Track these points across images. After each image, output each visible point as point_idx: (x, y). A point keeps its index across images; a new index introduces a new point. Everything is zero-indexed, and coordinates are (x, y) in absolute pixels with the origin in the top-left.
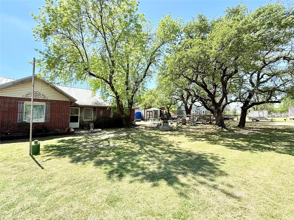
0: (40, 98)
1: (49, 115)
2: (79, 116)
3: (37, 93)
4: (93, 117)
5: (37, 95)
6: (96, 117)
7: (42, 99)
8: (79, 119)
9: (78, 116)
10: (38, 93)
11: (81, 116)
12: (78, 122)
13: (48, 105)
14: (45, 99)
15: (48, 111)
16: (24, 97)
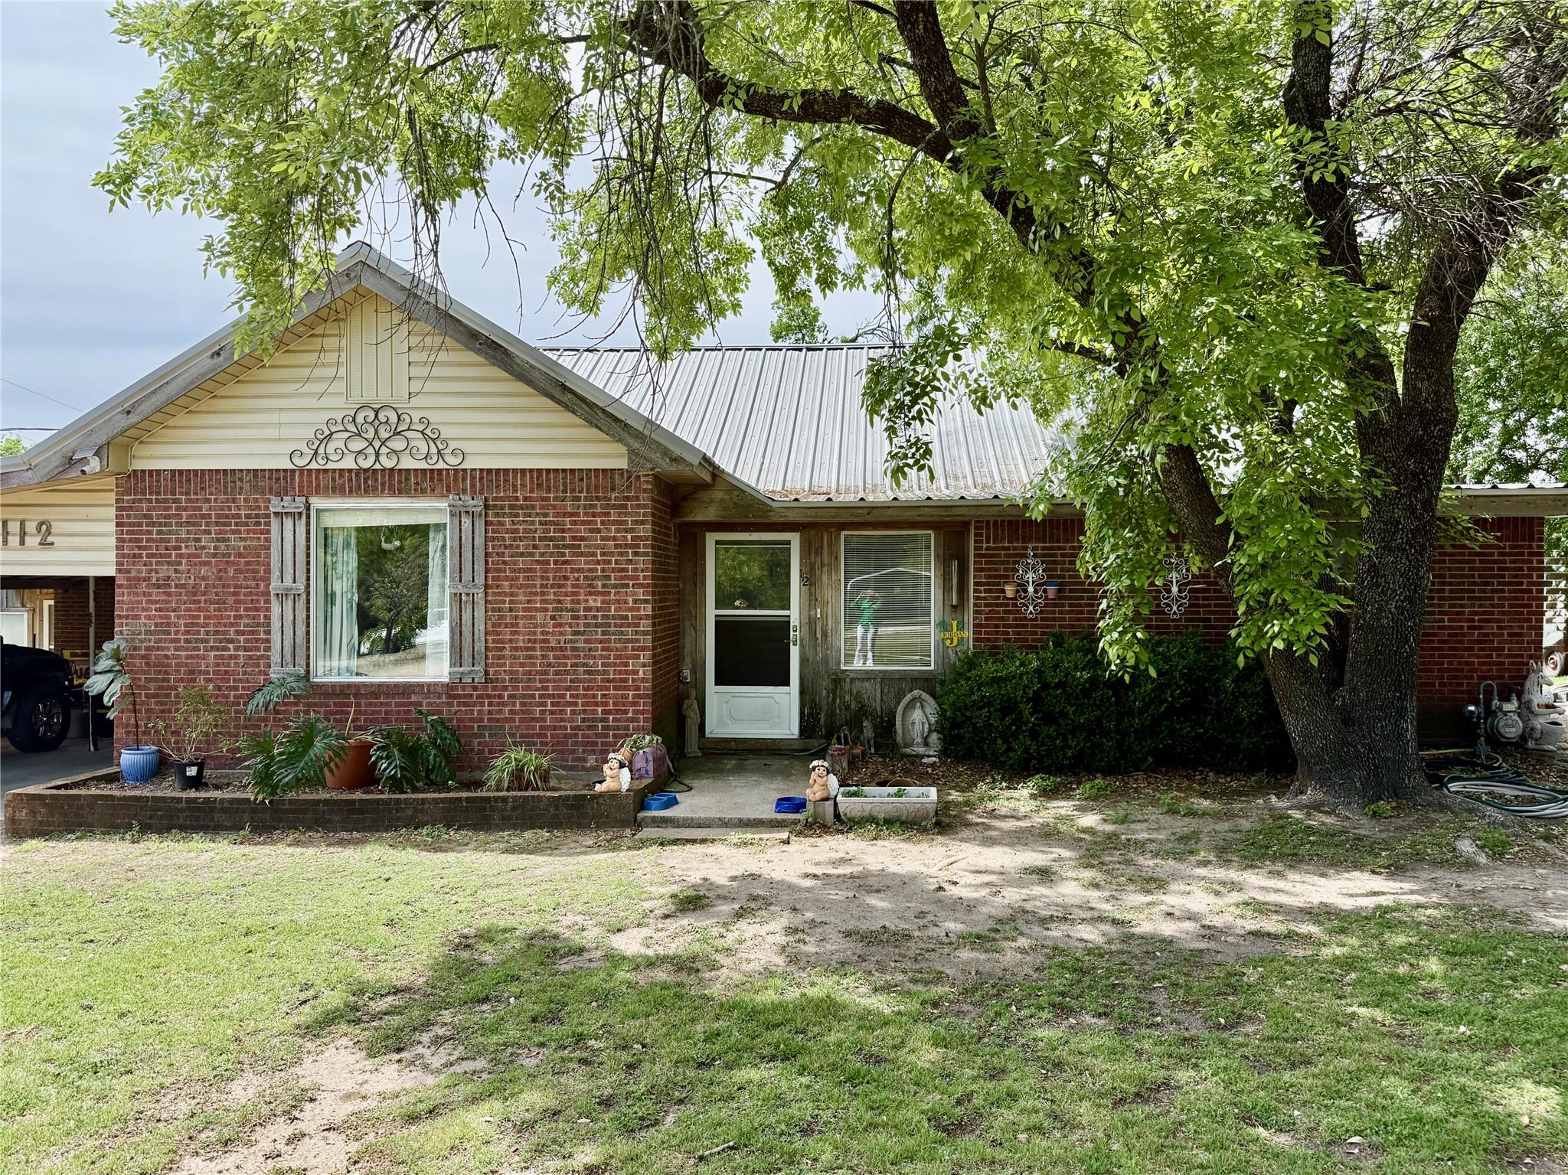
0: (407, 463)
1: (480, 613)
2: (794, 621)
3: (382, 417)
4: (943, 626)
5: (384, 435)
6: (969, 634)
7: (423, 465)
8: (795, 653)
9: (786, 624)
10: (394, 418)
11: (811, 623)
12: (787, 684)
13: (467, 522)
14: (441, 465)
15: (467, 575)
16: (301, 462)
